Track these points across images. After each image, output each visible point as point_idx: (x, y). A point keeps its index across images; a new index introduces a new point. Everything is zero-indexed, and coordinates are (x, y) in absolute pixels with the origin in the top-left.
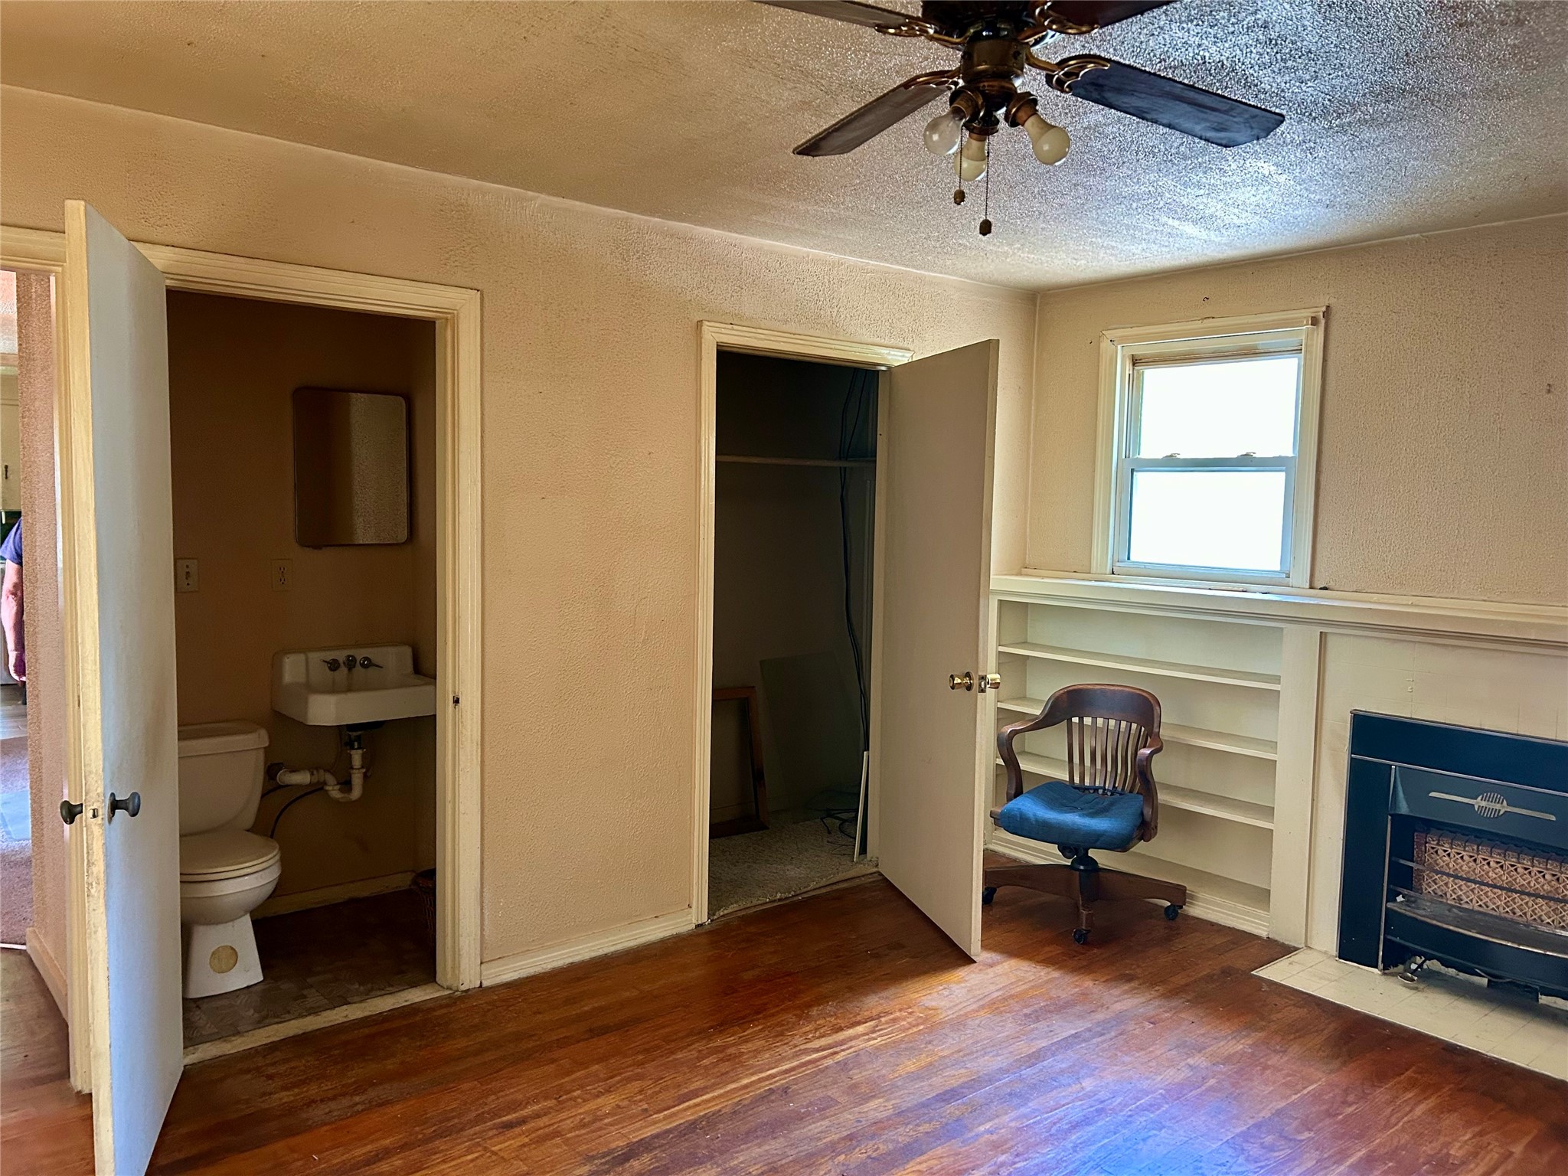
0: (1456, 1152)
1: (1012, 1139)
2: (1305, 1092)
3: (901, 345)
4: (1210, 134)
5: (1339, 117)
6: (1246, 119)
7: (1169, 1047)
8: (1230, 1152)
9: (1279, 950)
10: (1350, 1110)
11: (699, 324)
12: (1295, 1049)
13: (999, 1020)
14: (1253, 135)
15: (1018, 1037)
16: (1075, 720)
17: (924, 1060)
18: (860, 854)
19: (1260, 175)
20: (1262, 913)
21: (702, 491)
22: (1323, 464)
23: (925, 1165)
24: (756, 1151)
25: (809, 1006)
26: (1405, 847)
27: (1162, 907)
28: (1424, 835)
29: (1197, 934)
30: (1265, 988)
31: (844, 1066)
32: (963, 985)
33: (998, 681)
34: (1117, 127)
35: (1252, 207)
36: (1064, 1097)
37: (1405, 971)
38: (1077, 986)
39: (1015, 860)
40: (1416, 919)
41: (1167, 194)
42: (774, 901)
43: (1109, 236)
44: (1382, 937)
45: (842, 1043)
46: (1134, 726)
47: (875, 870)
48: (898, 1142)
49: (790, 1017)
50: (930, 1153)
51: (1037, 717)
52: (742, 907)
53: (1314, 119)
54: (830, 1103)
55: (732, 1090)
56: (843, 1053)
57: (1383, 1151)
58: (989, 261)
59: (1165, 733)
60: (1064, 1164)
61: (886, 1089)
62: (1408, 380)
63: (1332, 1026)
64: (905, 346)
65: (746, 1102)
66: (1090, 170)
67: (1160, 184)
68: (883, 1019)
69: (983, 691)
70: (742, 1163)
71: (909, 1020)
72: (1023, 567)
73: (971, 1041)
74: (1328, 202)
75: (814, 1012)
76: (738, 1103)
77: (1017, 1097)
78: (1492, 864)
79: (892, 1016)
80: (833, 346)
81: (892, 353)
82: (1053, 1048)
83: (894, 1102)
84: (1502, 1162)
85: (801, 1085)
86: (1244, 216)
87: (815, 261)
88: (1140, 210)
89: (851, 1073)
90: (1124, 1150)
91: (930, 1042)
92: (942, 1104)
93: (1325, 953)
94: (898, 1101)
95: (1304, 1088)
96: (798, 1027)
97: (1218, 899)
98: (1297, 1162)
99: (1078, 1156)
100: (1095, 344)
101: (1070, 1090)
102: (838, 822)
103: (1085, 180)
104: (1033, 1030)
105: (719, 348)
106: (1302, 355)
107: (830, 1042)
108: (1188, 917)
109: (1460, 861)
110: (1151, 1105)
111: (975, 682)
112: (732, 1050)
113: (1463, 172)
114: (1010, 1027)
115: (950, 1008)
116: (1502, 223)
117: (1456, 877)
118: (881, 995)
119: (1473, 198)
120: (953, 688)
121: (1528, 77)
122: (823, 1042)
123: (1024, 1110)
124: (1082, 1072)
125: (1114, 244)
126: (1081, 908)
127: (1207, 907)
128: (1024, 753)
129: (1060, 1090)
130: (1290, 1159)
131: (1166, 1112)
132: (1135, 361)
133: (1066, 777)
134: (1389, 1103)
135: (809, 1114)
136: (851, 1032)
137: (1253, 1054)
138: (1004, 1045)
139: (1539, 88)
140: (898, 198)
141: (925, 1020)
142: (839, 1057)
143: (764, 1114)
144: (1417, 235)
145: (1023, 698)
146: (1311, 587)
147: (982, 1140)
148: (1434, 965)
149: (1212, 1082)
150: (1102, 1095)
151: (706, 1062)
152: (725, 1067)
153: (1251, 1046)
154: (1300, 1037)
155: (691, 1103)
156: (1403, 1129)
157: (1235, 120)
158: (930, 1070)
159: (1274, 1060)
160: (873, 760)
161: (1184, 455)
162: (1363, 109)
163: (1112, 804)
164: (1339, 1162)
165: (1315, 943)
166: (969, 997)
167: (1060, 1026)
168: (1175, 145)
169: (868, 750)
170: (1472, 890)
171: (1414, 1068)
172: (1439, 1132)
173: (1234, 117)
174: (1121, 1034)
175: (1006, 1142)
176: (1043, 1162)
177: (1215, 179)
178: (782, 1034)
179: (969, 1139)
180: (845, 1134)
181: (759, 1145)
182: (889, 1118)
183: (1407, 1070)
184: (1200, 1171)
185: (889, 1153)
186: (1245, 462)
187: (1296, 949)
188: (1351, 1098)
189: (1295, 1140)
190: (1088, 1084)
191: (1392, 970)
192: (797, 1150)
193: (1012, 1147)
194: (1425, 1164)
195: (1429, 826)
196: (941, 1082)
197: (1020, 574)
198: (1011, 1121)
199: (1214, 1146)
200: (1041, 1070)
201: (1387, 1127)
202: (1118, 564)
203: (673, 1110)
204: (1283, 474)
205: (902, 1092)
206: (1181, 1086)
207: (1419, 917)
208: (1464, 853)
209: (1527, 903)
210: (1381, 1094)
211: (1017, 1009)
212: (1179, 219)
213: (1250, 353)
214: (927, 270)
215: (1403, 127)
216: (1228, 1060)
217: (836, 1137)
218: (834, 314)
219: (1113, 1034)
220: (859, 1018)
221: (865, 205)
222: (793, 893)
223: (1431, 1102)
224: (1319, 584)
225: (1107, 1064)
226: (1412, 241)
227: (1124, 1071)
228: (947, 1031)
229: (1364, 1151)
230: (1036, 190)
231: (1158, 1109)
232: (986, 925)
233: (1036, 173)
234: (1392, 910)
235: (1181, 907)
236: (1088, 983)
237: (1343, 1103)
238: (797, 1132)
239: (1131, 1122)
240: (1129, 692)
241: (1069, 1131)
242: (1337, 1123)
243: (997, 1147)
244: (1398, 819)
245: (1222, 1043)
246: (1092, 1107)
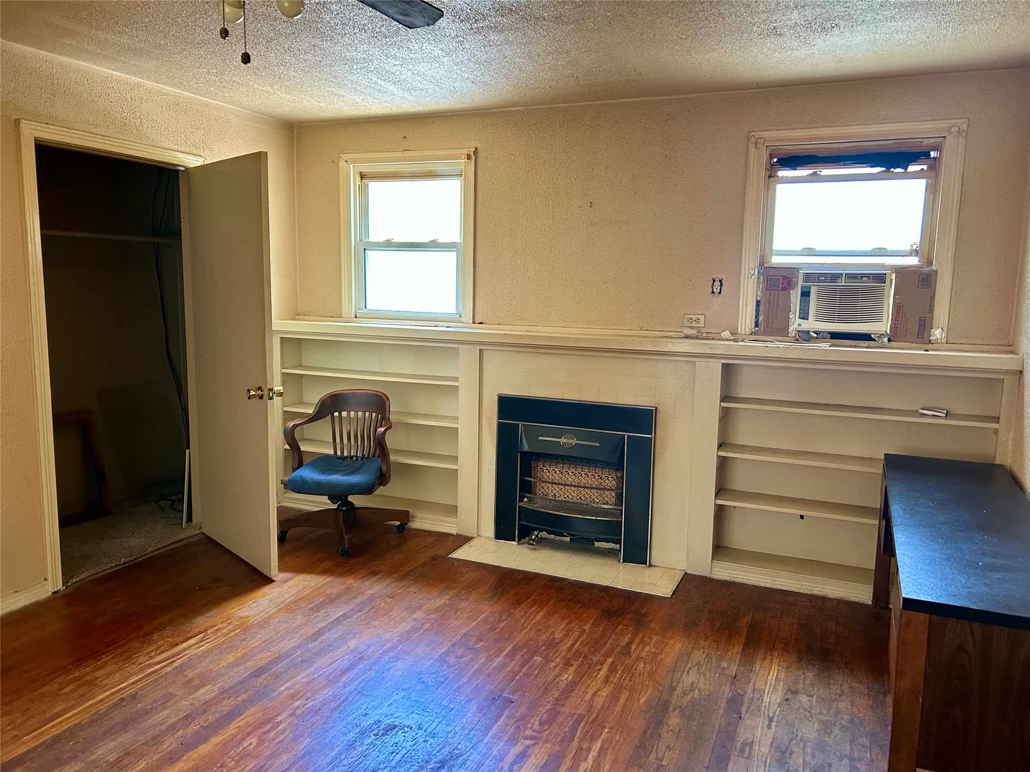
0: (558, 636)
1: (303, 690)
2: (479, 619)
3: (194, 152)
4: (399, 17)
5: (476, 23)
6: (421, 10)
7: (401, 611)
8: (438, 664)
9: (462, 540)
10: (503, 624)
11: (17, 122)
12: (473, 596)
13: (292, 616)
14: (425, 22)
15: (306, 624)
16: (336, 414)
17: (241, 652)
18: (187, 522)
19: (432, 56)
20: (454, 520)
21: (30, 257)
22: (477, 247)
23: (243, 722)
24: (112, 744)
25: (151, 633)
26: (527, 470)
27: (395, 526)
28: (536, 462)
29: (417, 539)
30: (456, 564)
31: (180, 669)
32: (266, 597)
33: (282, 391)
34: (339, 6)
35: (429, 77)
36: (337, 655)
37: (530, 540)
38: (343, 585)
39: (300, 510)
40: (534, 510)
41: (376, 62)
42: (120, 565)
43: (339, 87)
44: (517, 523)
45: (178, 654)
46: (374, 415)
47: (199, 531)
48: (223, 711)
49: (136, 644)
50: (247, 713)
51: (310, 414)
52: (91, 574)
53: (462, 21)
54: (172, 696)
55: (89, 706)
56: (179, 661)
57: (520, 644)
58: (258, 97)
59: (393, 418)
60: (338, 697)
61: (212, 678)
62: (521, 197)
63: (492, 579)
64: (198, 153)
65: (102, 712)
66: (323, 35)
67: (371, 53)
68: (209, 632)
69: (271, 399)
70: (100, 755)
71: (229, 628)
72: (296, 315)
73: (273, 633)
74: (472, 80)
75: (155, 637)
76: (94, 714)
77: (307, 662)
78: (570, 473)
79: (215, 628)
80: (138, 149)
81: (189, 158)
82: (329, 626)
83: (218, 685)
84: (580, 637)
85: (147, 690)
86: (424, 83)
87: (117, 81)
88: (358, 71)
89: (186, 673)
90: (376, 679)
91: (244, 640)
92: (255, 678)
93: (488, 537)
94: (222, 684)
95: (479, 617)
96: (143, 649)
97: (428, 516)
98: (475, 661)
99: (347, 690)
100: (335, 163)
101: (341, 650)
102: (169, 503)
103: (320, 43)
104: (315, 617)
105: (37, 142)
106: (463, 178)
107: (168, 655)
108: (411, 530)
109: (555, 474)
110: (391, 648)
111: (266, 393)
112: (89, 677)
113: (545, 69)
114: (300, 619)
115: (258, 615)
116: (566, 105)
117: (553, 483)
118: (206, 615)
119: (550, 87)
120: (249, 398)
121: (577, 11)
122: (163, 656)
123: (310, 670)
124: (348, 637)
125: (343, 93)
126: (344, 534)
127: (423, 522)
128: (303, 439)
129: (334, 651)
130: (472, 660)
131: (401, 650)
132: (362, 176)
133: (332, 452)
134: (522, 616)
135: (152, 709)
136: (185, 645)
137: (450, 604)
138: (296, 631)
139: (583, 20)
140: (181, 38)
141: (240, 626)
142: (176, 664)
143: (117, 716)
144: (522, 108)
145: (301, 403)
146: (474, 323)
147: (283, 695)
148: (544, 534)
149: (427, 625)
150: (362, 648)
151: (66, 690)
152: (83, 690)
153: (449, 600)
154: (476, 588)
155: (56, 722)
156: (531, 630)
157: (413, 9)
158: (245, 658)
159: (462, 605)
160: (193, 455)
161: (397, 239)
162: (489, 18)
163: (362, 466)
164: (498, 656)
165: (483, 533)
166: (271, 605)
167: (333, 612)
168: (378, 26)
169: (188, 448)
170: (561, 490)
171: (535, 594)
172: (549, 627)
173: (413, 7)
174: (372, 609)
175: (299, 693)
176: (324, 699)
177: (404, 54)
178: (129, 657)
179: (274, 696)
180: (183, 715)
181: (114, 740)
182: (215, 697)
183: (532, 595)
184: (421, 680)
185: (217, 720)
186: (433, 245)
187: (472, 538)
188: (503, 617)
189: (475, 649)
190: (352, 644)
191: (523, 541)
192: (145, 736)
193: (304, 695)
194: (542, 646)
195: (539, 456)
196: (252, 665)
197: (294, 319)
198: (302, 678)
199: (429, 663)
200: (322, 642)
201: (522, 629)
202: (359, 311)
203: (40, 730)
204: (455, 253)
205: (224, 677)
206: (409, 632)
207: (535, 509)
208: (556, 469)
209: (587, 493)
210: (518, 613)
211: (303, 606)
212: (384, 80)
213: (431, 175)
214: (210, 99)
215: (512, 34)
216: (436, 610)
217: (174, 720)
218: (138, 124)
219: (367, 609)
220: (190, 634)
221: (156, 40)
222: (134, 557)
223: (545, 611)
224: (478, 321)
225: (365, 628)
226: (520, 111)
227: (374, 631)
228: (255, 630)
229: (511, 646)
230: (287, 46)
231: (396, 649)
232: (281, 556)
233: (285, 33)
234: (523, 507)
235: (407, 524)
236: (350, 581)
237: (499, 621)
238: (144, 723)
239: (379, 661)
240: (370, 393)
241: (341, 675)
242: (497, 633)
243: (293, 697)
244: (524, 454)
245: (432, 601)
246: (355, 657)
